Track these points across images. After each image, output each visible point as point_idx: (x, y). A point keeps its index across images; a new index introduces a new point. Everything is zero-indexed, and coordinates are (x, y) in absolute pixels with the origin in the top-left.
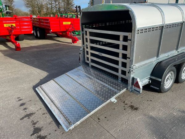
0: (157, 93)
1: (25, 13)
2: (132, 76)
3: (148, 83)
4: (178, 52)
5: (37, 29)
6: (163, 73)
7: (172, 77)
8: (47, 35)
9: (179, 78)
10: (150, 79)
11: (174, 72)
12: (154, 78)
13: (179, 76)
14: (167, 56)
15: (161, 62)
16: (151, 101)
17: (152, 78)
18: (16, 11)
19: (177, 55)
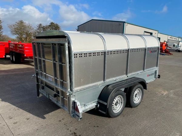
0: (107, 118)
1: (13, 39)
2: (73, 99)
3: (95, 107)
4: (127, 76)
5: (13, 54)
6: (109, 97)
7: (122, 101)
8: (25, 59)
9: (131, 102)
10: (98, 103)
11: (122, 96)
12: (101, 102)
13: (130, 100)
14: (115, 80)
15: (108, 86)
16: (98, 126)
17: (99, 101)
18: (4, 37)
19: (127, 79)
